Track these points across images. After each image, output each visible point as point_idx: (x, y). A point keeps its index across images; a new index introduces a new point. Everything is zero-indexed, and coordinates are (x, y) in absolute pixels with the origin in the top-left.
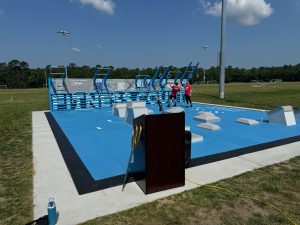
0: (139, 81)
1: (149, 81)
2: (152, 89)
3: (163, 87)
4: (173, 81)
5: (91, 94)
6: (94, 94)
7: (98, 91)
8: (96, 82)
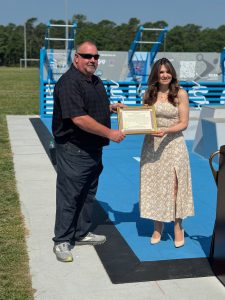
5: (121, 85)
6: (126, 85)
7: (135, 80)
8: (134, 59)
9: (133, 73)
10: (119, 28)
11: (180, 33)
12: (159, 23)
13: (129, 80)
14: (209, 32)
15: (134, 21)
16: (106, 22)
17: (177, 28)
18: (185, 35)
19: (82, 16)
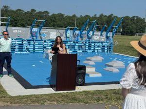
0: (69, 31)
1: (77, 32)
2: (80, 39)
3: (89, 38)
4: (99, 33)
5: (27, 40)
6: (30, 41)
7: (33, 39)
8: (33, 31)
9: (32, 36)
10: (26, 13)
11: (55, 17)
12: (45, 12)
13: (31, 39)
14: (68, 17)
15: (33, 10)
16: (20, 10)
17: (53, 14)
18: (57, 18)
19: (7, 7)
